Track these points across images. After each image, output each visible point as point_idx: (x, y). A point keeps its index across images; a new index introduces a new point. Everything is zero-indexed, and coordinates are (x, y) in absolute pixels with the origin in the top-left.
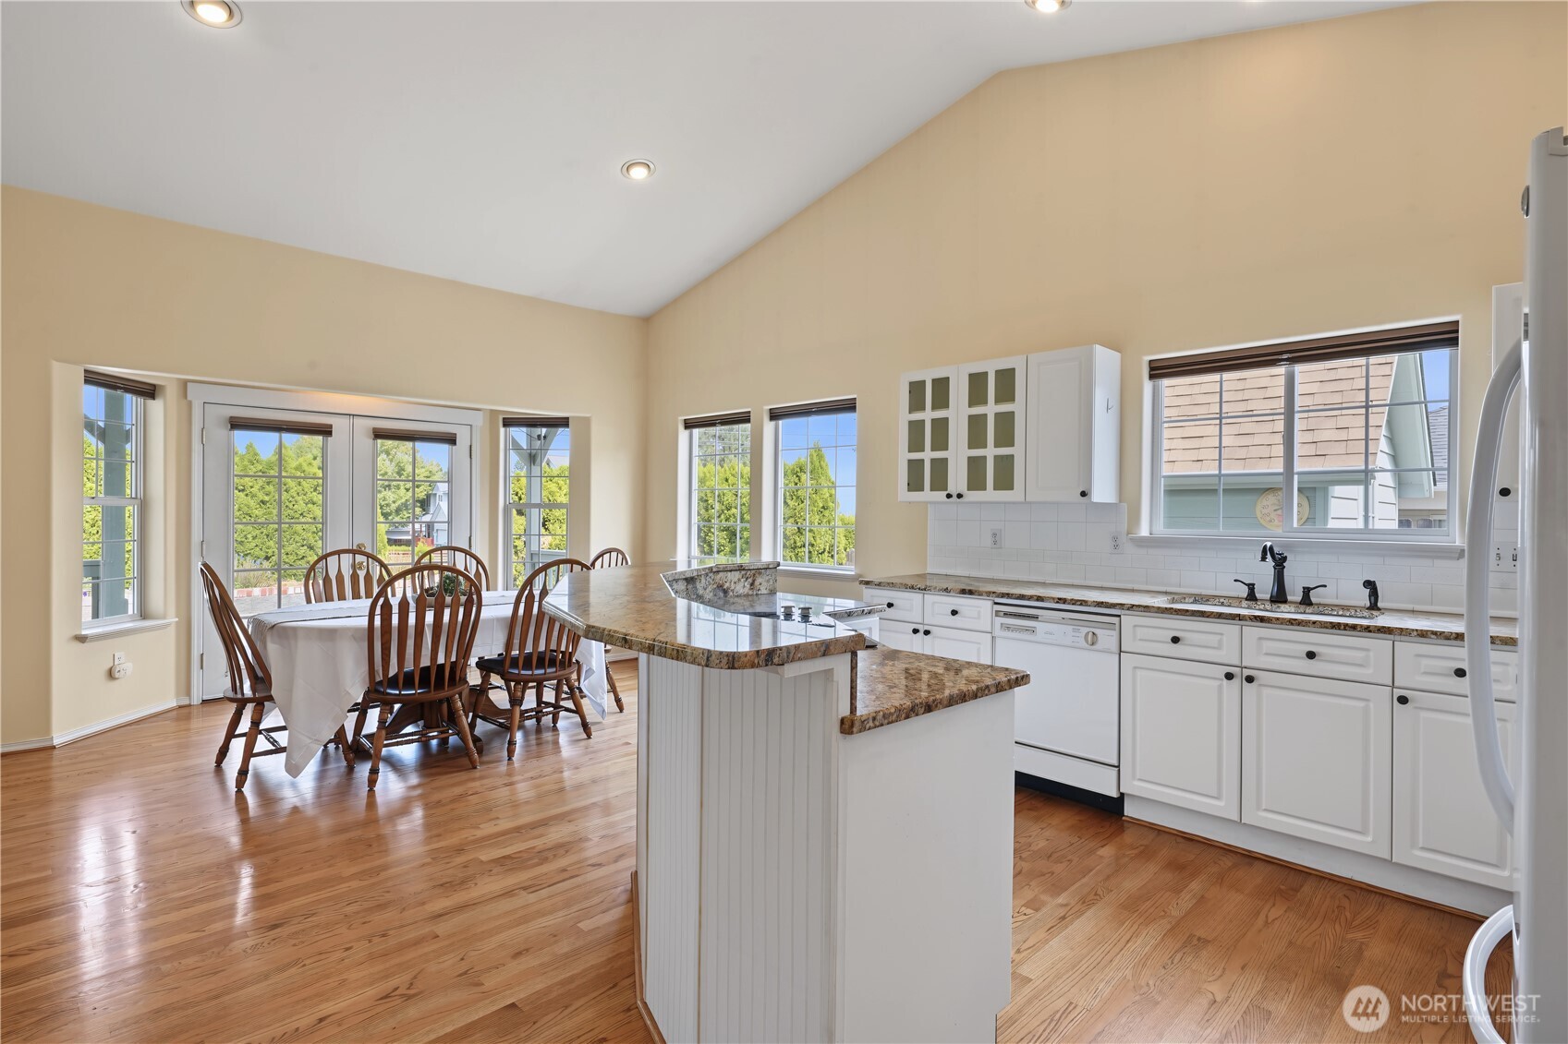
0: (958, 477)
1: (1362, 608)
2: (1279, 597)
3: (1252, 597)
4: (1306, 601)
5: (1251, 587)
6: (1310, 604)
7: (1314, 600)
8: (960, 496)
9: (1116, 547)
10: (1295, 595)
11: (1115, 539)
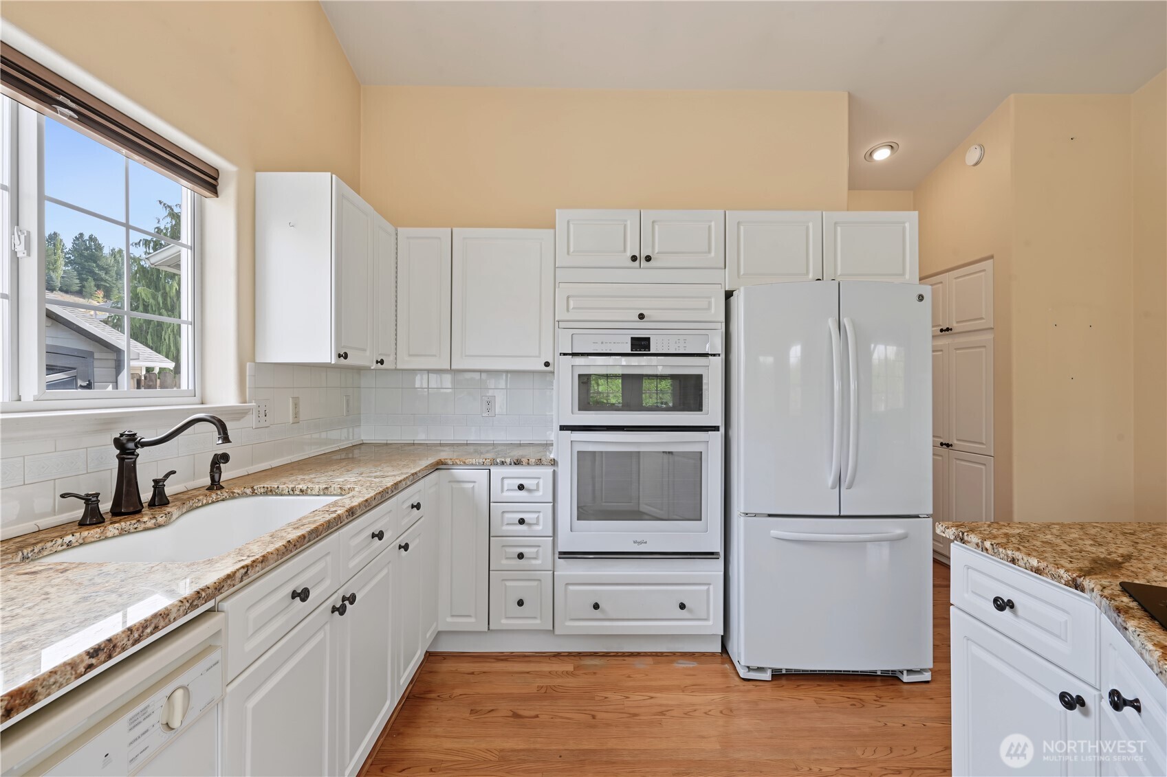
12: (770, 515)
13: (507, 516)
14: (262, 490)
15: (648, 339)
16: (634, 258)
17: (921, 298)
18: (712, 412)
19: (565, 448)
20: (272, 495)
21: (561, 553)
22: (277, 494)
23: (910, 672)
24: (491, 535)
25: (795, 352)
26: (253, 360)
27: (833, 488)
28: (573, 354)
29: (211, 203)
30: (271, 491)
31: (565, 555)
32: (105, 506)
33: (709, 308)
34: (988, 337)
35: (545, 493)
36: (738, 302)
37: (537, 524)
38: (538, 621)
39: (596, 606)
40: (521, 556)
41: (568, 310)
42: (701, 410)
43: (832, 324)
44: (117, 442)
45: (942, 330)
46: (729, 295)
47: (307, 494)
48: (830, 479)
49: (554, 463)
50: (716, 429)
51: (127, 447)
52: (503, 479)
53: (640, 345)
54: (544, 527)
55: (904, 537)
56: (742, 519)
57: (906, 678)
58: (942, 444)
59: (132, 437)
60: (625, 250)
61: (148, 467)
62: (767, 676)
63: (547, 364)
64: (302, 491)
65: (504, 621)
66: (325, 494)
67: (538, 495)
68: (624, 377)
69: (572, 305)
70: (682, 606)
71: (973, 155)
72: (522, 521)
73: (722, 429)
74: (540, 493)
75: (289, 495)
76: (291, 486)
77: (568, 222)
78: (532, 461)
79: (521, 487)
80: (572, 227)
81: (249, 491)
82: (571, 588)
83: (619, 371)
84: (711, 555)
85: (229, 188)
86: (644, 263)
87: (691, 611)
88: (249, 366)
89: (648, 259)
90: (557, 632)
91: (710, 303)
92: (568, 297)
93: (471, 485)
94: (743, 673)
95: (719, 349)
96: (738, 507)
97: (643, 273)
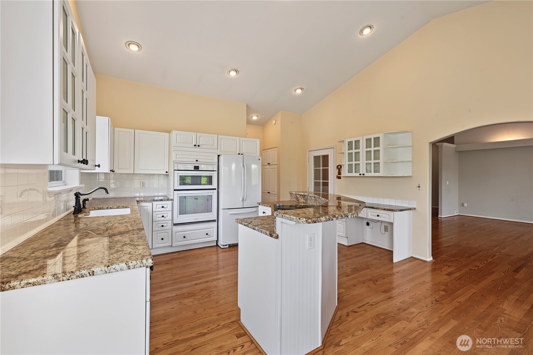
12: (228, 209)
13: (158, 215)
14: (97, 208)
17: (259, 159)
18: (215, 185)
19: (176, 196)
20: (101, 209)
21: (174, 224)
22: (102, 209)
24: (153, 221)
25: (233, 166)
27: (242, 201)
28: (178, 170)
30: (100, 208)
31: (175, 225)
33: (214, 159)
34: (276, 166)
35: (169, 208)
36: (221, 158)
37: (167, 217)
38: (167, 244)
39: (184, 237)
40: (163, 226)
41: (176, 158)
42: (212, 185)
43: (242, 164)
45: (268, 164)
46: (219, 156)
47: (112, 209)
48: (241, 199)
49: (172, 200)
50: (215, 189)
52: (157, 205)
53: (196, 168)
54: (170, 217)
56: (222, 210)
58: (268, 192)
59: (79, 193)
60: (192, 143)
62: (227, 246)
63: (167, 172)
64: (110, 208)
65: (157, 245)
66: (118, 208)
67: (167, 209)
68: (192, 176)
69: (177, 157)
70: (207, 234)
71: (274, 122)
72: (163, 216)
73: (217, 189)
74: (168, 208)
75: (106, 209)
76: (107, 207)
77: (177, 134)
78: (166, 200)
79: (163, 207)
80: (178, 136)
81: (93, 209)
82: (177, 233)
83: (190, 175)
84: (214, 221)
86: (197, 147)
87: (209, 235)
89: (199, 146)
90: (173, 246)
91: (214, 158)
92: (176, 155)
93: (146, 207)
94: (222, 247)
95: (216, 169)
96: (221, 207)
97: (197, 149)
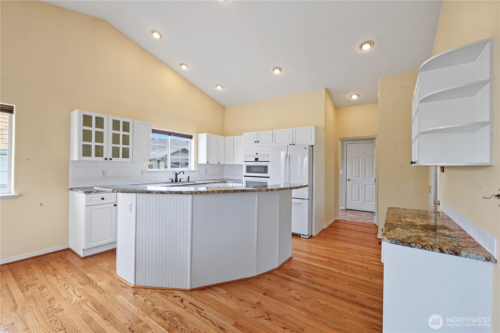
0: (108, 152)
1: (186, 182)
2: (176, 181)
3: (172, 182)
4: (180, 181)
5: (172, 180)
6: (181, 182)
7: (181, 181)
8: (111, 159)
9: (143, 173)
10: (179, 181)
11: (142, 171)
15: (258, 158)
16: (255, 142)
23: (304, 235)
26: (197, 163)
29: (192, 140)
32: (174, 181)
44: (175, 174)
51: (176, 174)
55: (301, 203)
57: (302, 236)
61: (179, 177)
85: (193, 138)
88: (196, 164)
